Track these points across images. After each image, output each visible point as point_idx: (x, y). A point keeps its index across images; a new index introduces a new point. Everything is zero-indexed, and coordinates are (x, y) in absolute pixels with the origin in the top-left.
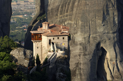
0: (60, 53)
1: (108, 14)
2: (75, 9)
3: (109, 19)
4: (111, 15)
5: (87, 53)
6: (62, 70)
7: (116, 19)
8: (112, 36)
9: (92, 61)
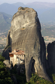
0: (21, 62)
1: (36, 46)
2: (23, 44)
3: (37, 48)
4: (37, 46)
5: (27, 61)
6: (22, 69)
7: (39, 48)
8: (37, 54)
9: (30, 65)
